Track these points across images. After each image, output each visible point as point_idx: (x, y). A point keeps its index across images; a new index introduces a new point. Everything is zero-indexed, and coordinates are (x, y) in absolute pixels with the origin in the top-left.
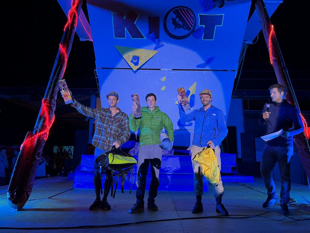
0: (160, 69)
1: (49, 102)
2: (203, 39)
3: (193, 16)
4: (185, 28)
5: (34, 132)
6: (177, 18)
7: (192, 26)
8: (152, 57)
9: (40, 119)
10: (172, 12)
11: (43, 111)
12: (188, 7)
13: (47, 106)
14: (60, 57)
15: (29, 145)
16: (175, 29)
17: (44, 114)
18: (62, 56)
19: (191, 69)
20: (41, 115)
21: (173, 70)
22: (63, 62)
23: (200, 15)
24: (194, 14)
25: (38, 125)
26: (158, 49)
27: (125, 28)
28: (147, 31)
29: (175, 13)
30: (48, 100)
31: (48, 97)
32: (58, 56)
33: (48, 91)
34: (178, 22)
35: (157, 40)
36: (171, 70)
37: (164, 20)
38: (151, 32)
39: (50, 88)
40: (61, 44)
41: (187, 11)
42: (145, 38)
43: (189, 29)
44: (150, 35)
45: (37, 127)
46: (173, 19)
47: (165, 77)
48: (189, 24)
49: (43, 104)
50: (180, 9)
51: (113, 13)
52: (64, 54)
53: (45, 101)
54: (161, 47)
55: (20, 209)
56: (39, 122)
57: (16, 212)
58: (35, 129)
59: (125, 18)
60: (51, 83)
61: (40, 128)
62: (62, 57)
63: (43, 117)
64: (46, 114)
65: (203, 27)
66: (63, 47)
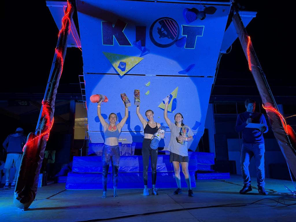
0: (144, 75)
1: (49, 103)
2: (185, 47)
3: (177, 26)
4: (169, 37)
5: (36, 133)
6: (162, 28)
7: (175, 36)
8: (138, 63)
9: (41, 120)
10: (158, 22)
11: (44, 112)
12: (172, 18)
13: (47, 107)
14: (57, 61)
15: (32, 146)
16: (160, 37)
17: (45, 115)
18: (58, 59)
19: (174, 75)
20: (42, 116)
21: (157, 75)
22: (60, 66)
23: (183, 26)
24: (177, 25)
25: (40, 126)
26: (144, 56)
27: (114, 36)
28: (134, 39)
29: (160, 24)
30: (48, 102)
31: (48, 99)
32: (54, 60)
33: (47, 94)
34: (163, 31)
35: (143, 48)
36: (155, 75)
37: (150, 29)
38: (138, 40)
39: (49, 90)
40: (57, 49)
41: (172, 22)
42: (132, 46)
43: (172, 38)
44: (137, 43)
45: (39, 128)
46: (158, 29)
47: (149, 82)
48: (173, 34)
49: (43, 106)
50: (165, 20)
51: (103, 21)
52: (61, 59)
53: (45, 102)
54: (147, 54)
55: (26, 209)
56: (40, 123)
57: (23, 212)
58: (37, 130)
59: (113, 26)
60: (50, 86)
61: (43, 129)
62: (59, 61)
63: (44, 118)
64: (47, 115)
65: (185, 37)
66: (59, 52)
